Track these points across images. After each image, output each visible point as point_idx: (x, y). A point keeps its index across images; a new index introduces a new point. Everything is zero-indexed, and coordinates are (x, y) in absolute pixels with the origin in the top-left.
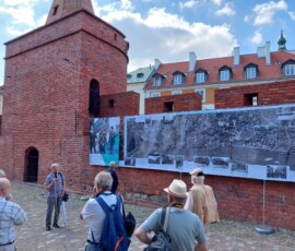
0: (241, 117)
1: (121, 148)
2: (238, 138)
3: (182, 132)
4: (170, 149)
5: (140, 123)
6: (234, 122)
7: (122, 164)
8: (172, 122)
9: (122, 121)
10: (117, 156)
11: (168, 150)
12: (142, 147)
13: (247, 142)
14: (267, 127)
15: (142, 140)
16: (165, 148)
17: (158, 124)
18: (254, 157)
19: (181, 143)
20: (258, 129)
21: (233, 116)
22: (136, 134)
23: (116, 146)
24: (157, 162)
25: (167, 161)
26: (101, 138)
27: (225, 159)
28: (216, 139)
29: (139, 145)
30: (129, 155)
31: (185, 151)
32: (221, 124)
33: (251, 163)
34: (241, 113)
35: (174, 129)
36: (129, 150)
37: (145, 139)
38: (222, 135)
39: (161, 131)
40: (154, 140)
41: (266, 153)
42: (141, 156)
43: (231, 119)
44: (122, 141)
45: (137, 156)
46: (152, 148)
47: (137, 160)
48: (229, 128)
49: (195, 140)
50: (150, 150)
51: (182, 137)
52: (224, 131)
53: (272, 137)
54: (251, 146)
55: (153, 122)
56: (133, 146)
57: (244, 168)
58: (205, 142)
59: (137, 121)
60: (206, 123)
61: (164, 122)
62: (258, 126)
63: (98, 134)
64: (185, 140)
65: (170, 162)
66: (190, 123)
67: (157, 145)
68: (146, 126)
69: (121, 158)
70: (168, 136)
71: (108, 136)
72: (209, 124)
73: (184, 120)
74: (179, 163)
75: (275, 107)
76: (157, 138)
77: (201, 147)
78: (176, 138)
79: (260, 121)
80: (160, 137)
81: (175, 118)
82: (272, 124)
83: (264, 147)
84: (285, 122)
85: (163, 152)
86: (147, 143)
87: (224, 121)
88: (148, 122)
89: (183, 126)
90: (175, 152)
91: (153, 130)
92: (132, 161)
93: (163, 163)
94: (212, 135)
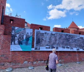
0: (71, 36)
2: (71, 41)
4: (54, 44)
8: (54, 35)
10: (31, 46)
11: (53, 44)
13: (73, 42)
14: (76, 39)
15: (43, 40)
16: (52, 43)
17: (50, 35)
18: (74, 46)
19: (57, 42)
22: (40, 38)
24: (49, 48)
26: (20, 38)
27: (69, 46)
29: (42, 42)
30: (37, 46)
32: (67, 37)
37: (45, 40)
38: (68, 40)
39: (51, 37)
40: (48, 40)
42: (43, 46)
46: (47, 43)
47: (41, 47)
48: (69, 38)
49: (61, 41)
51: (58, 40)
53: (77, 41)
55: (48, 34)
56: (39, 42)
57: (73, 49)
60: (64, 36)
61: (52, 34)
62: (74, 39)
63: (18, 35)
64: (59, 41)
65: (54, 48)
66: (60, 36)
67: (49, 42)
68: (45, 35)
70: (53, 39)
72: (65, 37)
73: (58, 35)
74: (57, 48)
76: (49, 40)
77: (63, 43)
78: (56, 40)
79: (75, 37)
80: (50, 39)
83: (76, 43)
85: (52, 44)
86: (45, 41)
87: (68, 36)
88: (46, 33)
89: (58, 37)
90: (56, 44)
91: (48, 37)
92: (38, 48)
93: (52, 48)
94: (65, 40)
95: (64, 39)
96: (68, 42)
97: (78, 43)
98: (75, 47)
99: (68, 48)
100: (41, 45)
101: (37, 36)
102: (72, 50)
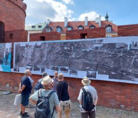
0: (76, 45)
1: (12, 61)
2: (73, 56)
3: (45, 53)
4: (39, 62)
5: (23, 47)
6: (72, 47)
7: (12, 70)
8: (40, 47)
9: (13, 45)
10: (10, 66)
11: (37, 63)
12: (23, 61)
13: (78, 58)
14: (88, 50)
15: (23, 57)
16: (35, 62)
17: (33, 48)
18: (81, 67)
19: (45, 59)
20: (84, 52)
21: (72, 44)
22: (20, 54)
23: (9, 60)
25: (37, 69)
27: (67, 68)
28: (63, 57)
29: (21, 60)
30: (16, 66)
31: (47, 64)
32: (66, 48)
33: (79, 70)
34: (76, 42)
35: (41, 50)
36: (16, 63)
37: (25, 56)
38: (66, 54)
39: (34, 52)
40: (30, 57)
41: (87, 65)
42: (22, 66)
43: (71, 46)
44: (12, 57)
45: (20, 66)
47: (20, 68)
48: (70, 51)
49: (52, 57)
50: (27, 63)
51: (45, 56)
52: (67, 52)
53: (90, 56)
54: (79, 61)
55: (30, 46)
58: (57, 58)
59: (21, 46)
60: (58, 47)
61: (36, 47)
62: (84, 50)
64: (47, 57)
65: (38, 69)
66: (50, 48)
67: (31, 60)
68: (26, 49)
69: (12, 67)
70: (38, 55)
71: (4, 54)
72: (60, 49)
73: (47, 46)
74: (43, 70)
75: (93, 39)
76: (32, 56)
78: (42, 56)
79: (85, 47)
80: (33, 55)
81: (42, 44)
82: (91, 49)
83: (86, 61)
84: (97, 48)
85: (34, 64)
86: (26, 58)
87: (67, 46)
88: (27, 46)
89: (46, 49)
90: (41, 64)
91: (30, 51)
92: (17, 69)
93: (34, 70)
94: (61, 54)
95: (57, 53)
96: (65, 58)
97: (94, 59)
98: (84, 70)
99: (65, 70)
100: (21, 64)
101: (16, 51)
102: (73, 76)
